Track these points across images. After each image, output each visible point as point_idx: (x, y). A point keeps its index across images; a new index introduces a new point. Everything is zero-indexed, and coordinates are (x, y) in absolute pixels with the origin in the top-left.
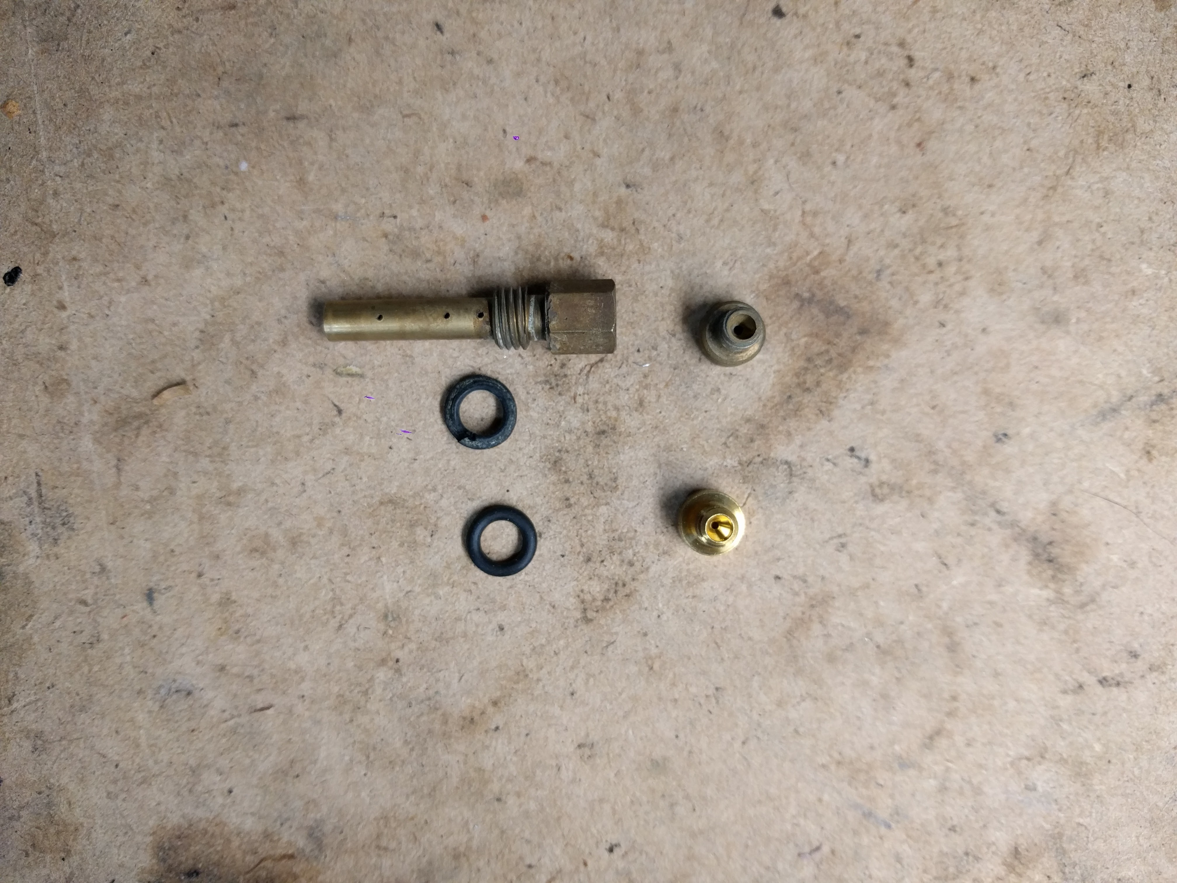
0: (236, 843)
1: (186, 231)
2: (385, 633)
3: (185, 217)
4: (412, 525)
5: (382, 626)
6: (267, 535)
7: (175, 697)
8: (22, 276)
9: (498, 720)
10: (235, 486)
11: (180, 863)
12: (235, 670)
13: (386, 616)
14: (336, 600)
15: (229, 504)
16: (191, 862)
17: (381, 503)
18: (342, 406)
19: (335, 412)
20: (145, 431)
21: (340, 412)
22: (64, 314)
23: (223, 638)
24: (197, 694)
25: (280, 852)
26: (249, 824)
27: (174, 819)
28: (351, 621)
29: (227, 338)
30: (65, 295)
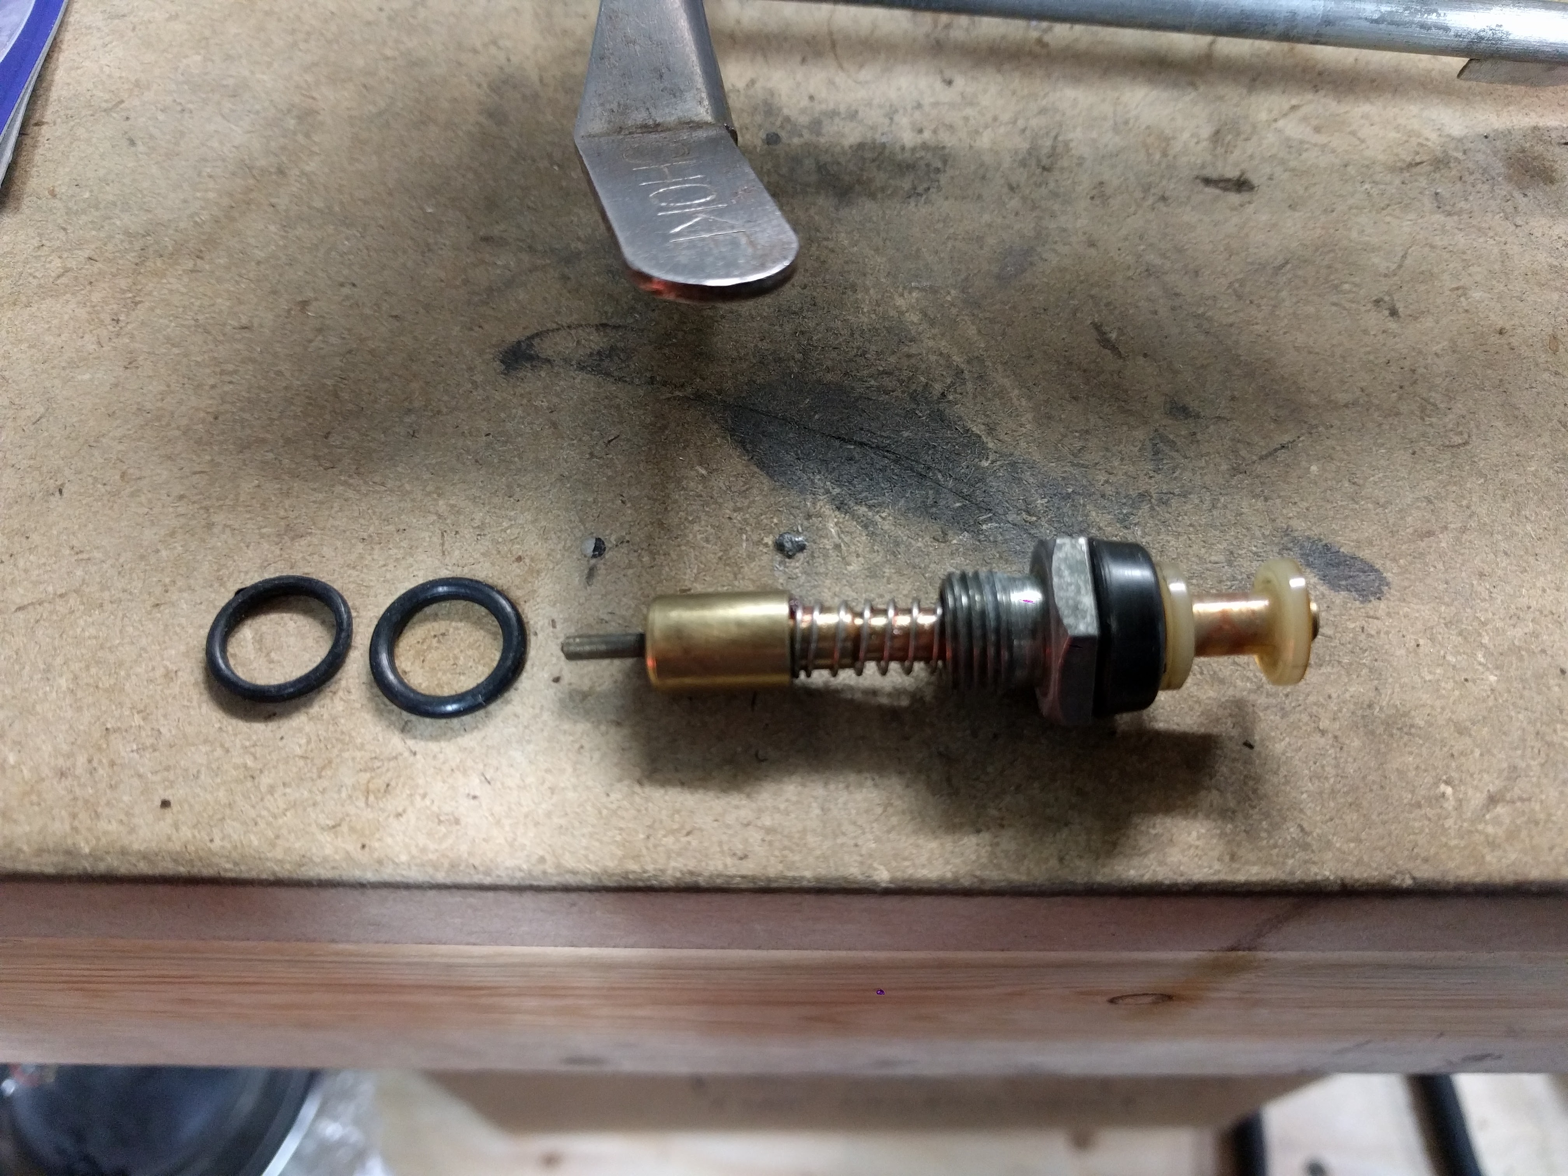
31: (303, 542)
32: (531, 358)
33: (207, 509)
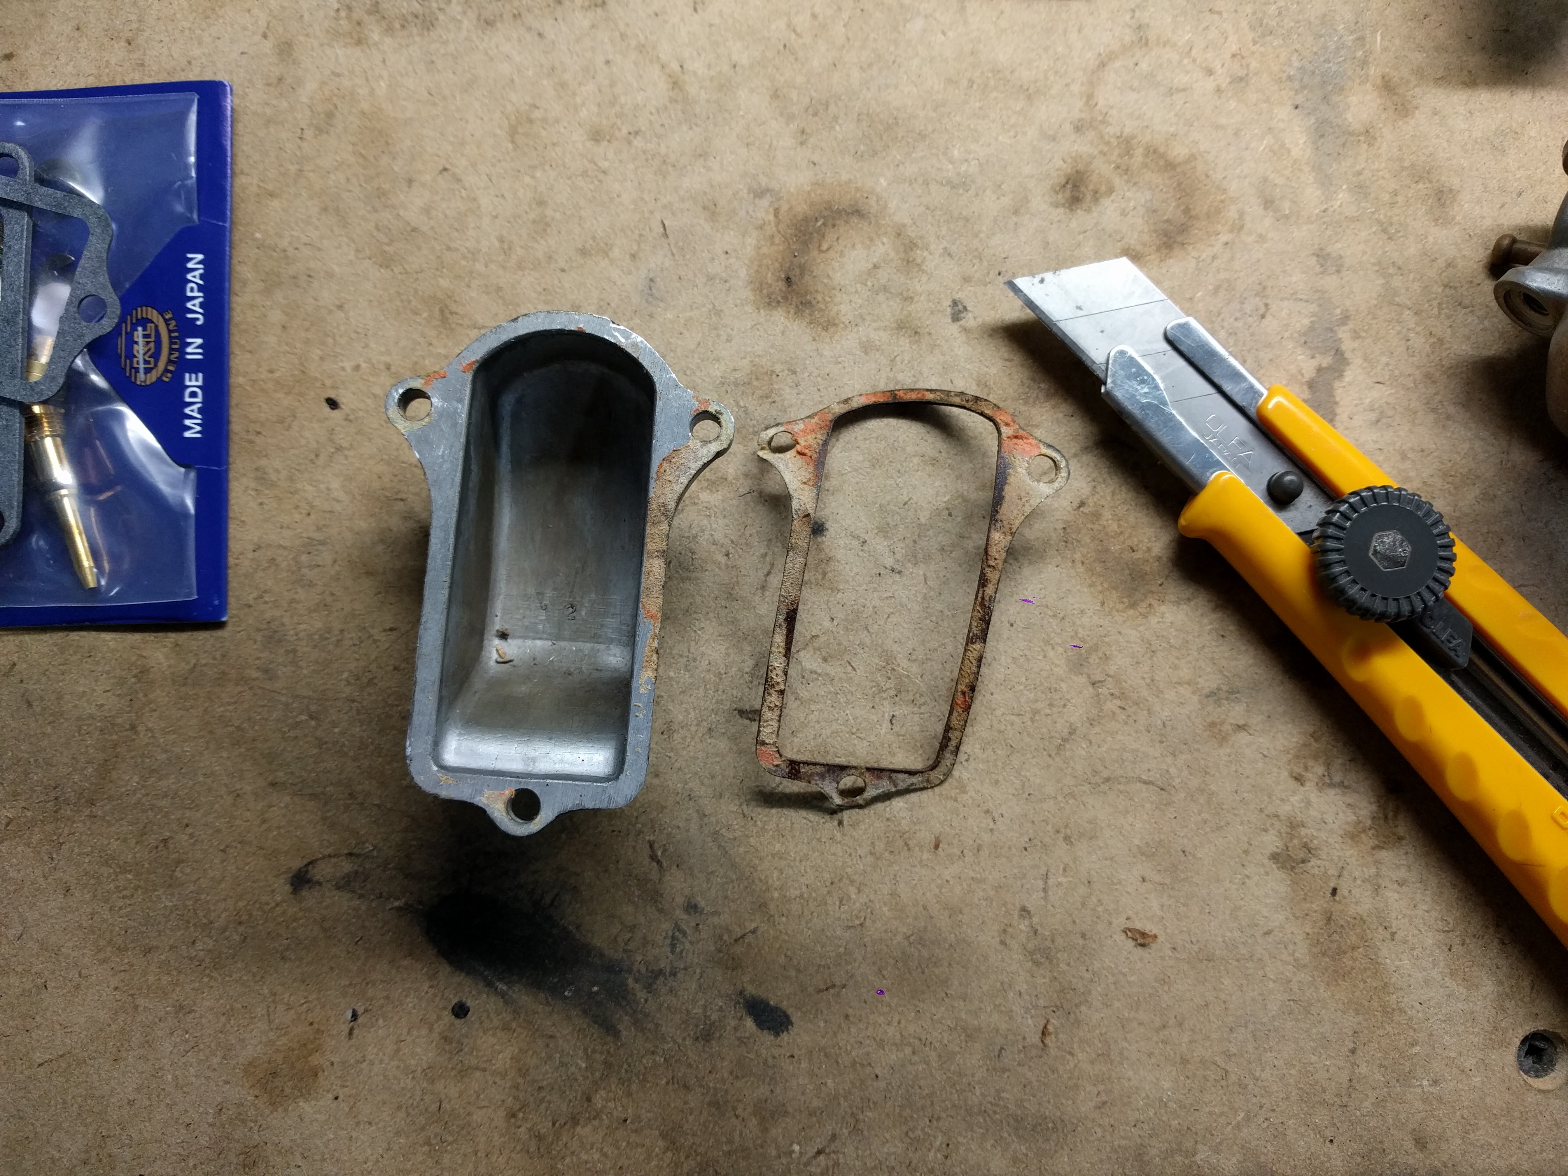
0: (765, 250)
1: (305, 278)
2: (609, 141)
3: (294, 277)
4: (530, 121)
5: (605, 143)
6: (534, 222)
7: (654, 291)
8: (332, 395)
9: (675, 66)
10: (497, 244)
11: (781, 290)
12: (635, 247)
13: (597, 140)
14: (585, 174)
15: (510, 249)
16: (780, 283)
17: (513, 142)
18: (441, 168)
19: (445, 173)
20: (454, 308)
21: (445, 169)
22: (363, 365)
23: (610, 254)
24: (651, 275)
25: (771, 217)
26: (751, 241)
27: (747, 293)
28: (600, 164)
29: (387, 248)
30: (348, 365)
31: (191, 1016)
32: (309, 881)
33: (132, 995)
